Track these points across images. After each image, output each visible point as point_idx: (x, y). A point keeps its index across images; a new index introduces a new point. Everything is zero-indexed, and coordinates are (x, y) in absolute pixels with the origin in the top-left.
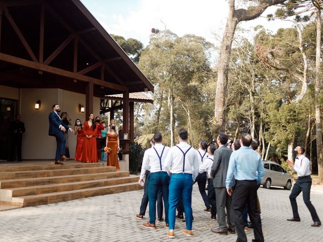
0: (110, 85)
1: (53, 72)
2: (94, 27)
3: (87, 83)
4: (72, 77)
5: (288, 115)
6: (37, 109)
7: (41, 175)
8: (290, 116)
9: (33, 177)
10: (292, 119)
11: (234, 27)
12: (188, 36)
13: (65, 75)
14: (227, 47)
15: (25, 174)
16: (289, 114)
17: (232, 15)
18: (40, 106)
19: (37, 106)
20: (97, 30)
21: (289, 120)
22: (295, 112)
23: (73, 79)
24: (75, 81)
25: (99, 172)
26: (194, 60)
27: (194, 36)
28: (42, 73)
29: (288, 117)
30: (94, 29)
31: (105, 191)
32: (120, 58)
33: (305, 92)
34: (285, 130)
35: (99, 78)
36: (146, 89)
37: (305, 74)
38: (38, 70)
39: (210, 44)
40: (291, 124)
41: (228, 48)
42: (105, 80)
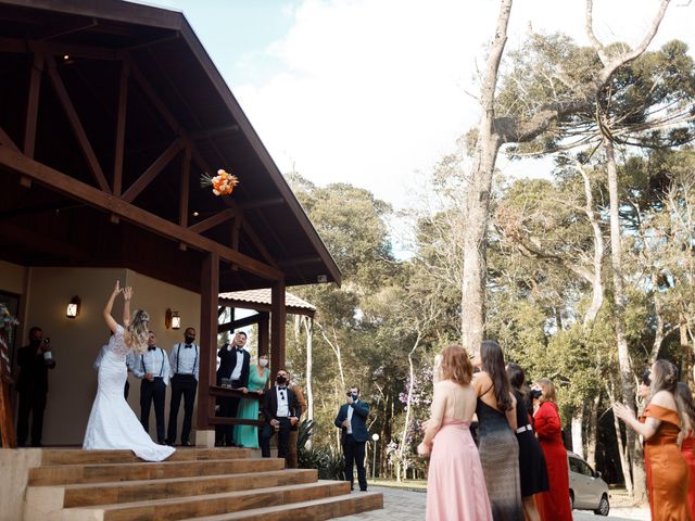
0: (250, 265)
1: (140, 220)
2: (236, 123)
3: (206, 254)
4: (178, 236)
5: (573, 354)
6: (72, 317)
7: (139, 473)
8: (575, 354)
9: (122, 480)
10: (580, 362)
11: (493, 154)
12: (337, 187)
13: (165, 230)
14: (482, 194)
15: (104, 471)
16: (574, 351)
17: (489, 127)
18: (78, 310)
19: (72, 310)
20: (241, 132)
21: (574, 363)
22: (583, 346)
23: (180, 241)
24: (183, 247)
25: (254, 471)
26: (359, 236)
27: (350, 188)
28: (117, 221)
29: (571, 358)
30: (236, 127)
31: (299, 514)
32: (282, 200)
33: (600, 304)
34: (564, 385)
35: (229, 245)
36: (324, 278)
37: (598, 266)
38: (110, 213)
39: (385, 205)
40: (579, 373)
41: (485, 196)
42: (239, 251)
